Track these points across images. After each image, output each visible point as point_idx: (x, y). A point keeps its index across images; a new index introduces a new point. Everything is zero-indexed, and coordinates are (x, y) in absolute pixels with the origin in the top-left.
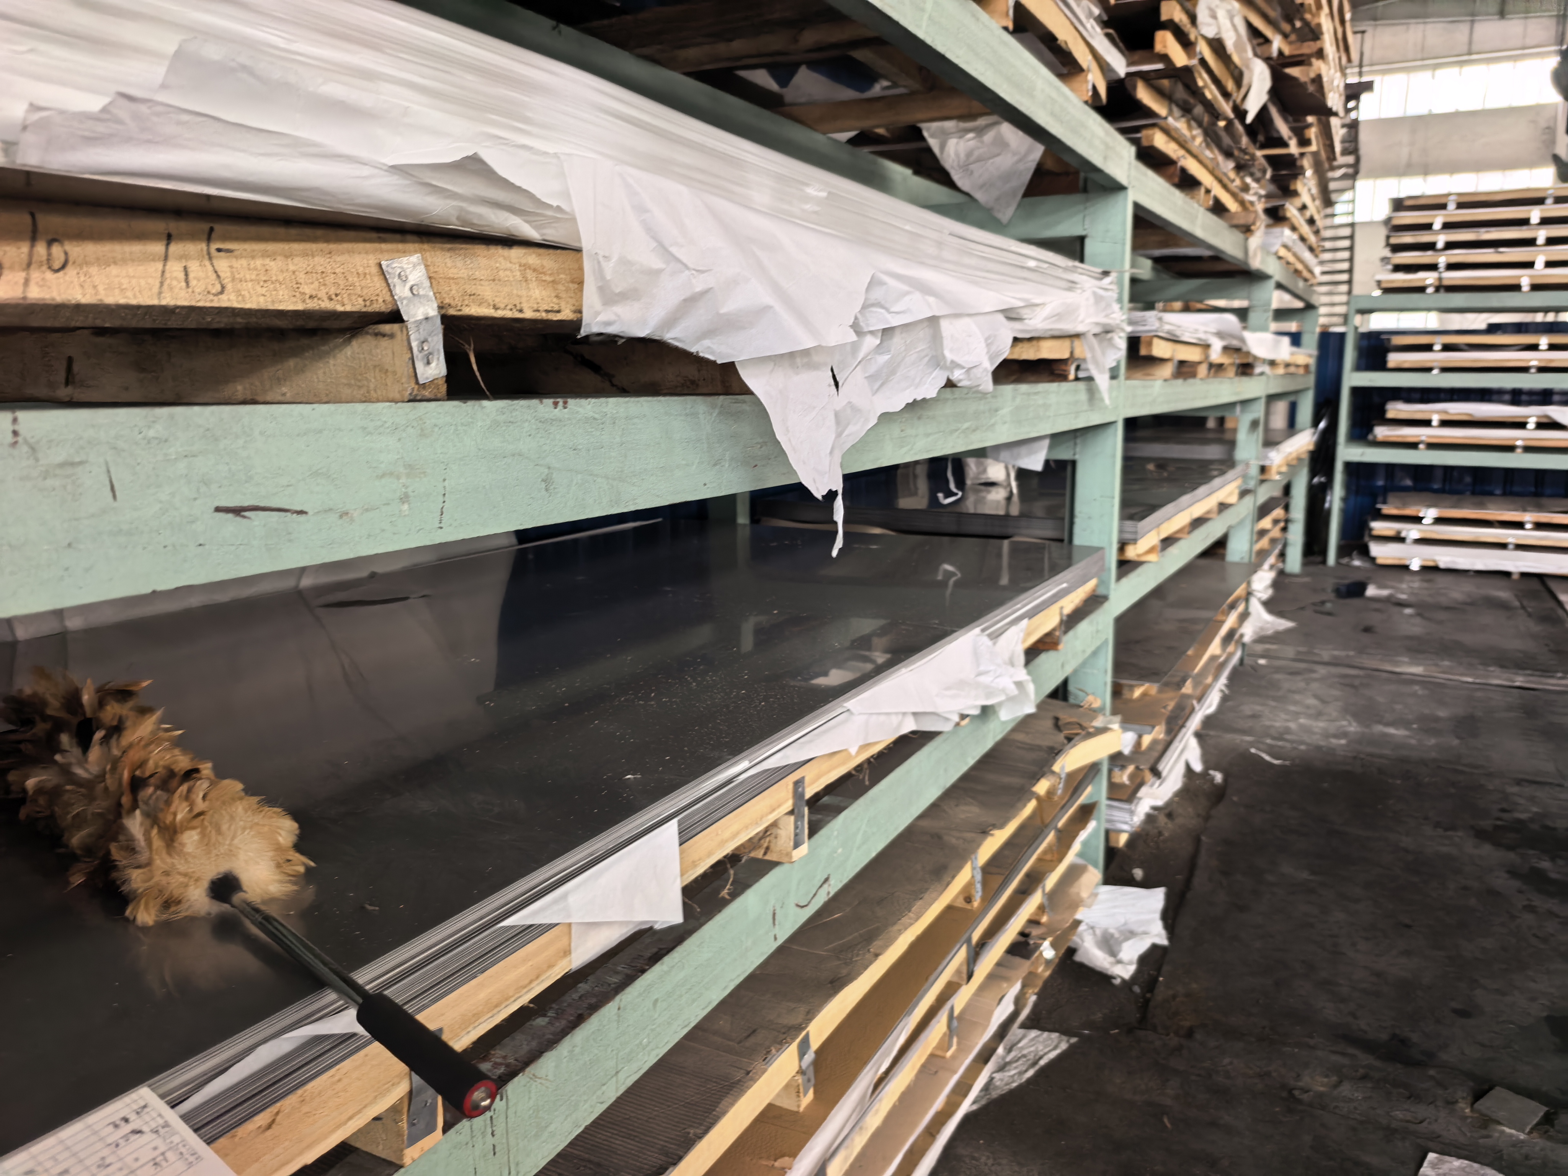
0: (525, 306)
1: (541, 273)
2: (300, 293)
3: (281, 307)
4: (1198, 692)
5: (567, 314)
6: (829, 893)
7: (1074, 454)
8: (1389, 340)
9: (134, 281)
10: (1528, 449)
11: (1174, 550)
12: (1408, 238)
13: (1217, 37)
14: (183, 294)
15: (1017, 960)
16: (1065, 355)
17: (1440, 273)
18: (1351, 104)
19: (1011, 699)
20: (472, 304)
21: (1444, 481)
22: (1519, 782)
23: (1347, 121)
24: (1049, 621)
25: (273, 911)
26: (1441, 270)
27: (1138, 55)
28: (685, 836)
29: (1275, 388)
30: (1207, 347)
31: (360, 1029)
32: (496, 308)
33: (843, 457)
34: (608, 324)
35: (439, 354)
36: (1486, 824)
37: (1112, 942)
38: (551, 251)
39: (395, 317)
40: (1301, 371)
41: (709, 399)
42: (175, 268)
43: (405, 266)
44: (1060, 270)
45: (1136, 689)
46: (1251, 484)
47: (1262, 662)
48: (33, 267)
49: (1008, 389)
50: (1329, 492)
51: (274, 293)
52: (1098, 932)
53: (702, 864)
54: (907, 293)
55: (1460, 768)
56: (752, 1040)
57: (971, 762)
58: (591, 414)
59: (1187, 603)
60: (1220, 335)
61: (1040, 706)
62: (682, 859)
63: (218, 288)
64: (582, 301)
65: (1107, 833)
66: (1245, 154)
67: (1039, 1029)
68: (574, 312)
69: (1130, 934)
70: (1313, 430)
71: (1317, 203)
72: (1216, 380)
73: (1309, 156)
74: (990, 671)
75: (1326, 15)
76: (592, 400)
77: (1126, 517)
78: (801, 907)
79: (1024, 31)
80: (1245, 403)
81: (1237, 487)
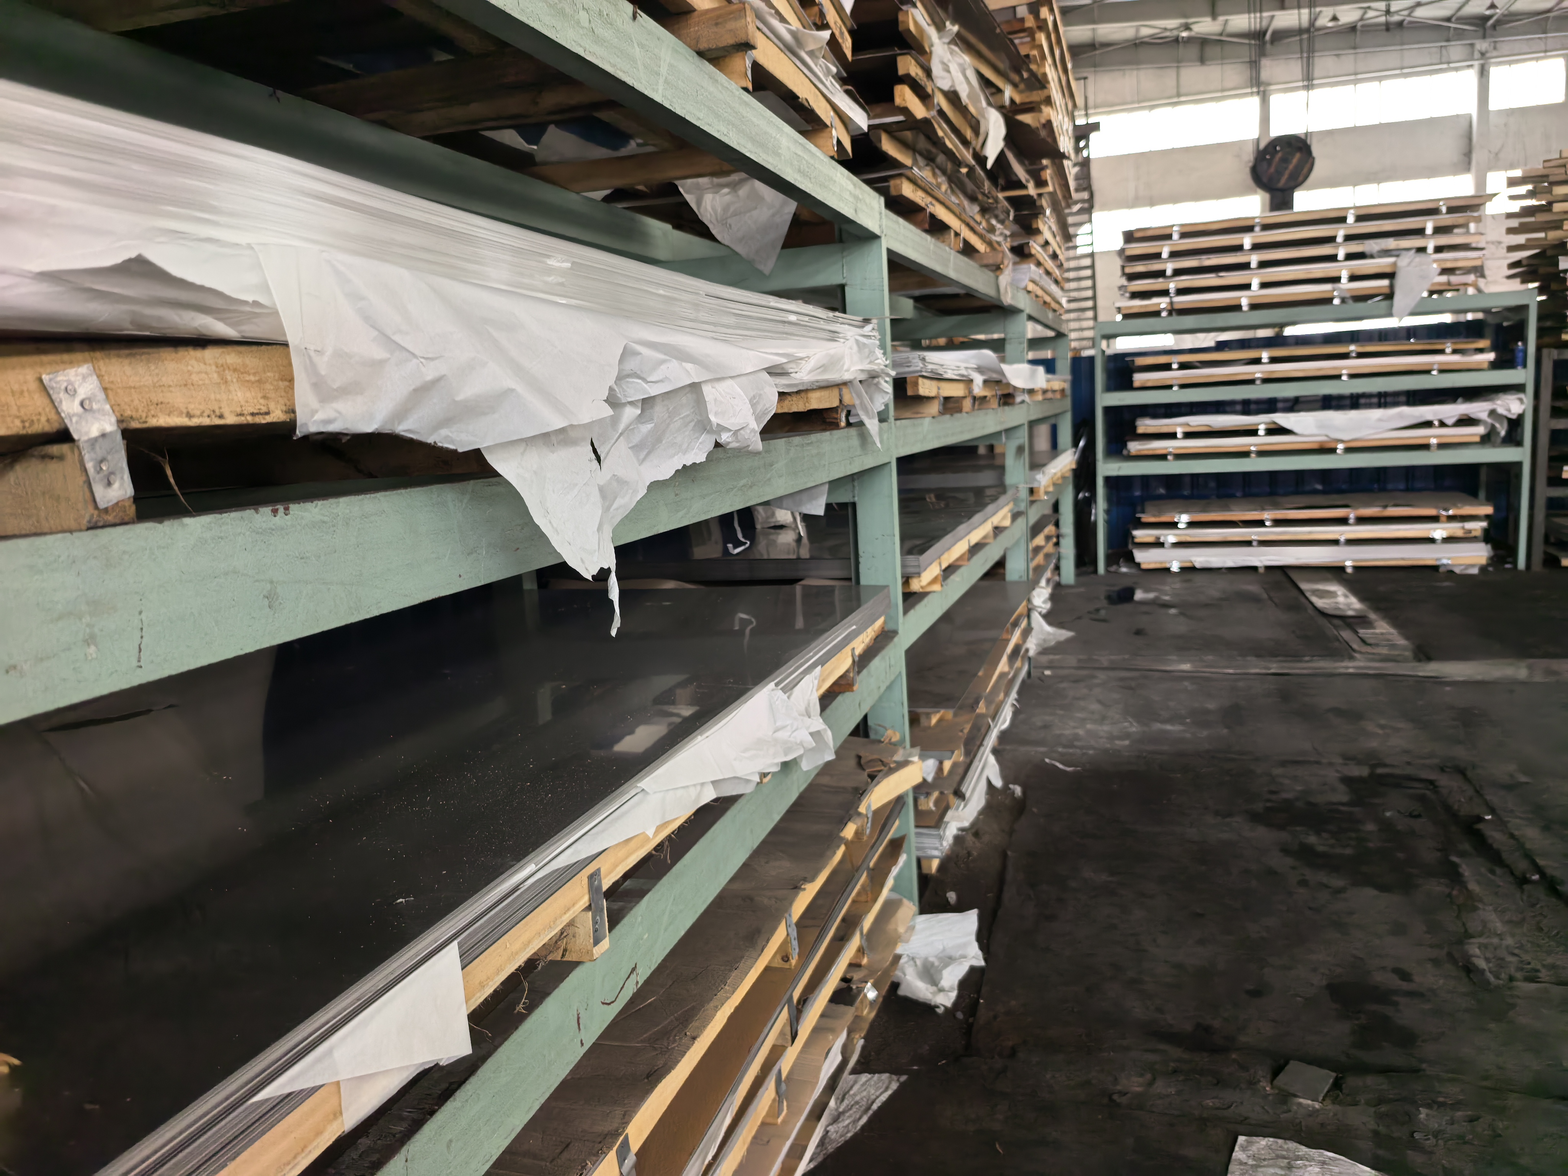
0: (226, 411)
1: (242, 373)
4: (993, 707)
5: (277, 415)
6: (637, 982)
7: (854, 497)
8: (1133, 361)
10: (1262, 454)
11: (955, 578)
12: (1140, 268)
13: (952, 89)
15: (842, 1008)
16: (835, 403)
17: (1171, 297)
18: (1082, 144)
19: (808, 751)
20: (160, 414)
21: (1192, 487)
22: (1283, 764)
23: (1080, 159)
24: (842, 664)
26: (1172, 295)
27: (878, 109)
28: (467, 958)
29: (1035, 415)
30: (969, 382)
32: (190, 416)
33: (613, 532)
34: (329, 422)
35: (122, 473)
36: (1259, 806)
37: (932, 971)
38: (254, 348)
39: (64, 436)
40: (1058, 396)
41: (457, 486)
43: (73, 379)
44: (822, 322)
45: (933, 716)
46: (1022, 507)
47: (1048, 672)
49: (780, 444)
50: (1093, 506)
52: (919, 962)
54: (663, 362)
55: (1231, 756)
56: (566, 1155)
57: (777, 818)
58: (319, 517)
59: (972, 625)
60: (980, 370)
61: (840, 749)
62: (466, 982)
64: (294, 399)
65: (919, 861)
66: (988, 198)
67: (870, 1073)
68: (286, 412)
69: (949, 960)
70: (1074, 450)
71: (1058, 238)
72: (981, 413)
73: (1046, 196)
74: (787, 725)
75: (1050, 66)
76: (319, 503)
77: (907, 553)
78: (608, 1004)
79: (763, 90)
80: (1010, 431)
81: (1009, 511)
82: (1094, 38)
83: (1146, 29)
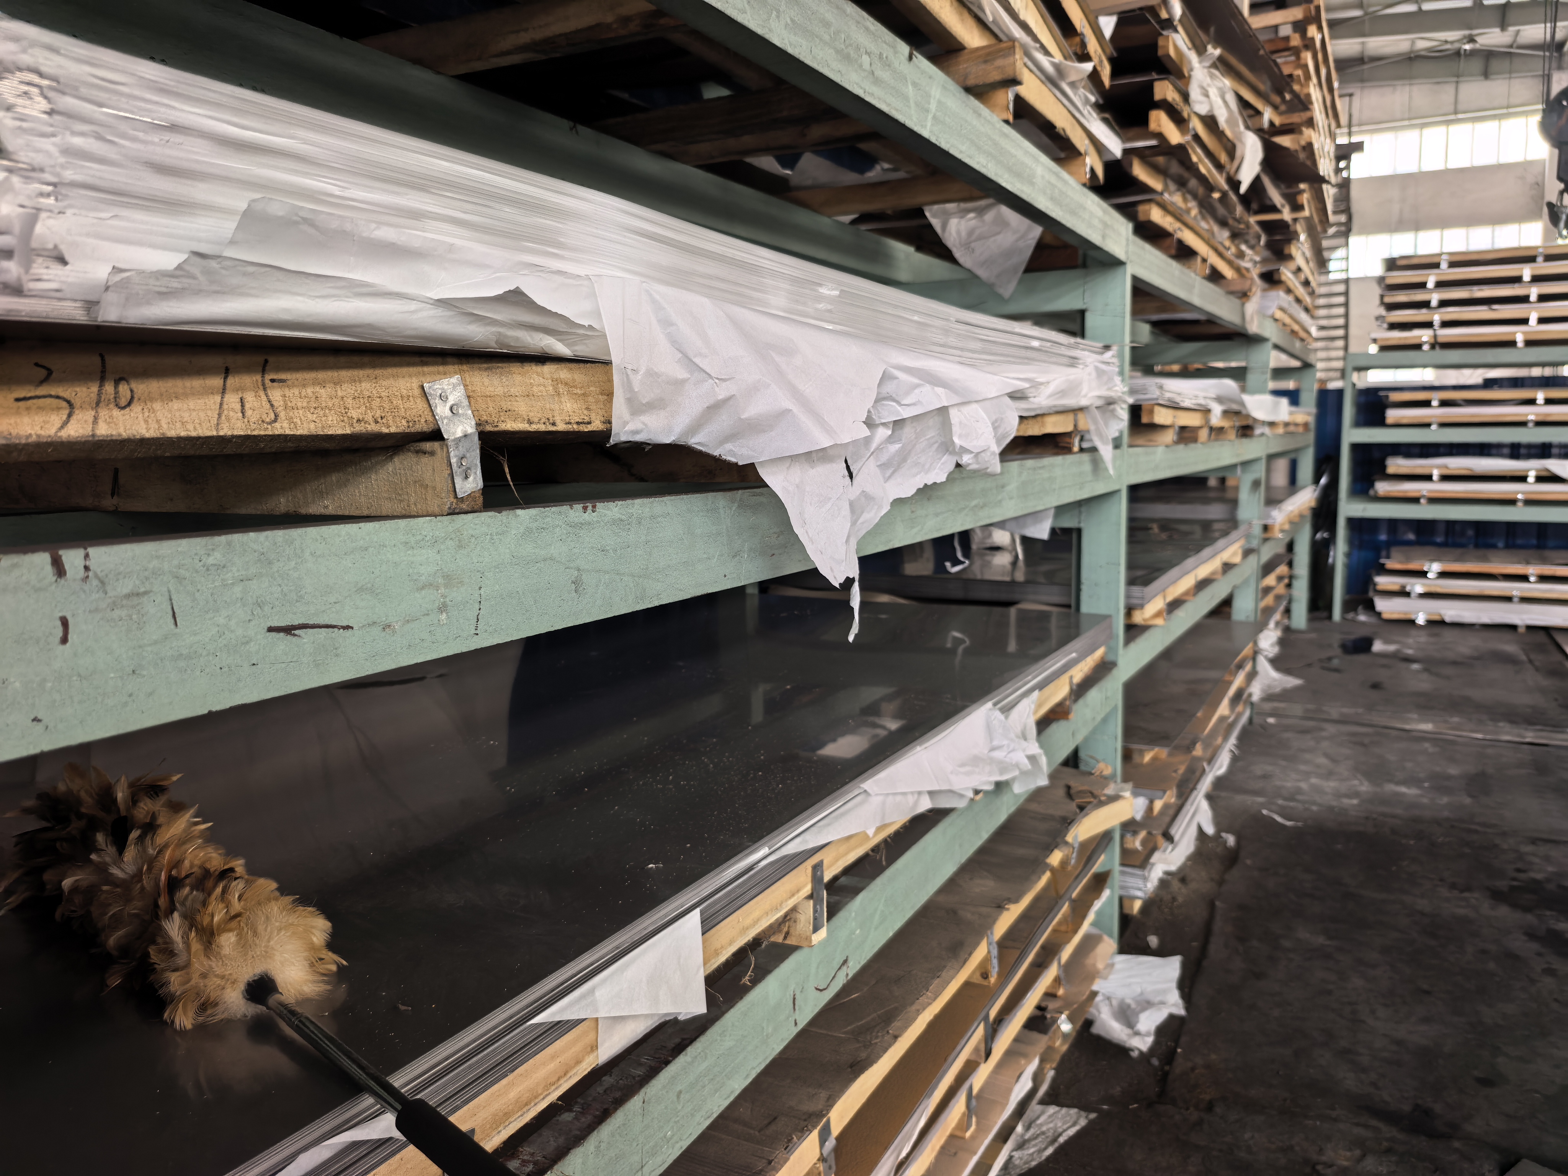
0: (558, 419)
1: (572, 387)
2: (348, 417)
3: (330, 432)
4: (1209, 754)
5: (597, 425)
6: (847, 975)
7: (1079, 522)
8: (1387, 397)
9: (194, 414)
10: (1529, 502)
11: (1179, 614)
12: (1402, 297)
13: (1210, 114)
14: (239, 424)
15: (1035, 1035)
16: (1069, 428)
17: (1435, 330)
18: (1342, 164)
19: (1024, 773)
20: (507, 420)
21: (1447, 534)
22: (1534, 841)
23: (1339, 180)
24: (1060, 691)
25: (306, 1011)
26: (1436, 327)
27: (1132, 134)
28: (708, 925)
29: (1274, 449)
30: (1207, 411)
31: (397, 1134)
32: (530, 422)
33: (858, 544)
34: (637, 432)
35: (476, 469)
36: (1502, 884)
37: (1129, 1013)
38: (582, 365)
39: (436, 435)
40: (1301, 429)
41: (729, 494)
42: (232, 400)
43: (446, 387)
44: (1063, 348)
45: (1146, 754)
46: (1254, 544)
47: (1271, 720)
48: (101, 405)
49: (1014, 466)
50: (1332, 548)
51: (323, 419)
52: (1115, 1003)
53: (724, 953)
54: (917, 386)
55: (1473, 827)
56: (773, 1127)
57: (985, 836)
58: (618, 516)
59: (1193, 663)
60: (1219, 400)
61: (1053, 776)
62: (704, 948)
63: (272, 416)
64: (611, 412)
65: (1121, 899)
66: (1240, 222)
67: (1058, 1105)
68: (604, 423)
69: (1146, 1004)
70: (1314, 487)
71: (1311, 264)
72: (1217, 444)
73: (1302, 221)
74: (1003, 746)
75: (1315, 85)
76: (620, 503)
77: (1131, 582)
78: (821, 990)
79: (1024, 122)
80: (1246, 464)
81: (1241, 547)
82: (1363, 52)
83: (1424, 42)
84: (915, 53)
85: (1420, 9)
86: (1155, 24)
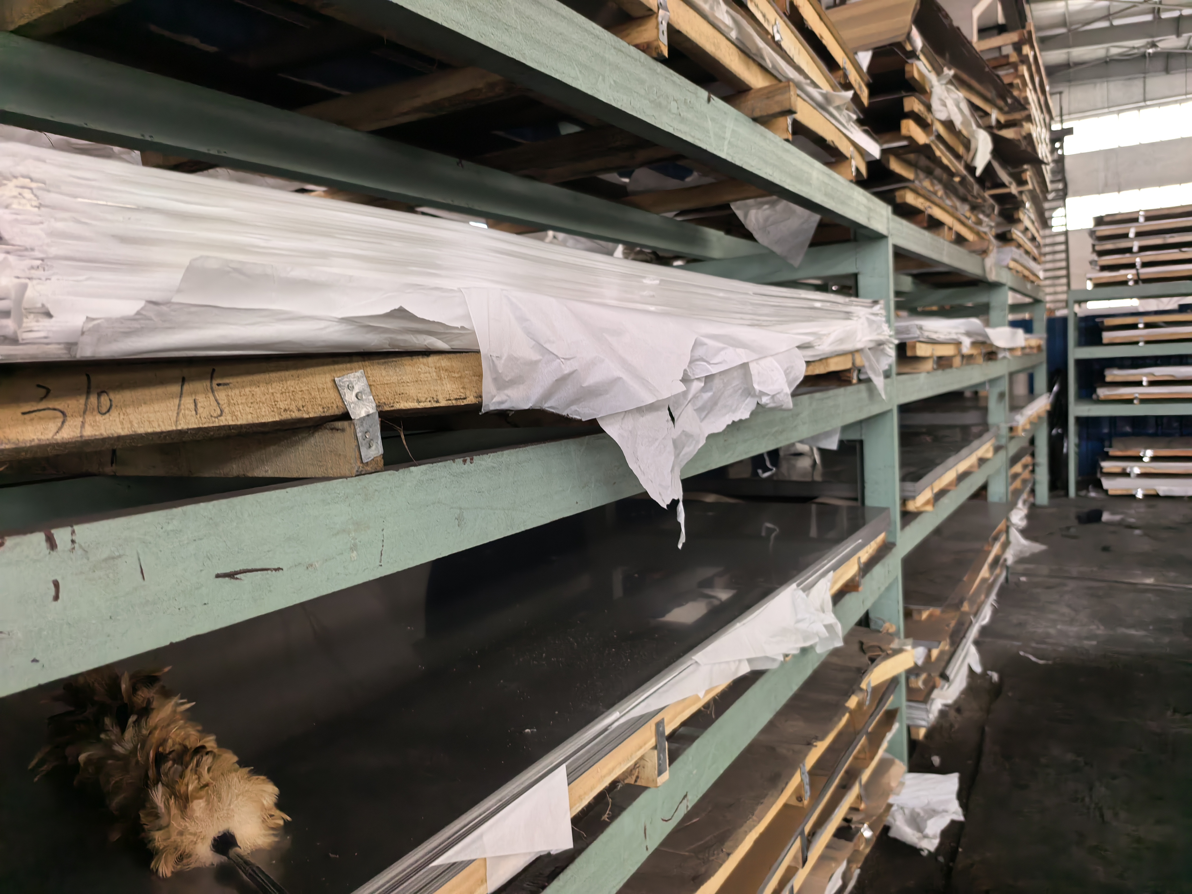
0: (440, 397)
1: (451, 372)
2: (277, 408)
3: (263, 420)
4: (975, 608)
5: (471, 400)
6: (687, 807)
7: (861, 435)
8: (1102, 322)
9: (158, 414)
11: (945, 500)
12: (1109, 246)
13: (948, 119)
14: (193, 420)
15: (843, 842)
16: (849, 366)
17: (1137, 270)
18: (1057, 145)
19: (822, 639)
20: (401, 401)
23: (1056, 159)
24: (850, 570)
25: (259, 862)
26: (1138, 267)
27: (888, 136)
28: (572, 777)
29: (1014, 368)
30: (959, 344)
32: (419, 402)
33: (681, 470)
34: (502, 403)
35: (378, 440)
37: (918, 820)
38: (458, 355)
39: (346, 416)
40: (1035, 351)
41: (578, 440)
42: (187, 402)
43: (352, 380)
44: (840, 306)
45: (923, 612)
46: (1003, 441)
47: (1023, 579)
48: (87, 413)
49: (805, 398)
50: (1065, 440)
51: (258, 411)
52: (907, 812)
53: (587, 797)
54: (723, 349)
57: (795, 688)
58: (491, 464)
60: (968, 334)
61: (846, 639)
62: (570, 795)
63: (219, 412)
64: (482, 388)
65: (909, 729)
66: (977, 198)
68: (476, 397)
69: (933, 813)
70: (1048, 394)
71: (1036, 224)
72: (968, 368)
73: (1027, 193)
74: (806, 618)
75: (1030, 90)
76: (492, 455)
77: (904, 479)
78: (666, 821)
79: (801, 138)
80: (993, 381)
81: (992, 445)
82: (1069, 60)
83: (1116, 49)
84: (712, 96)
85: (1112, 24)
86: (901, 55)
